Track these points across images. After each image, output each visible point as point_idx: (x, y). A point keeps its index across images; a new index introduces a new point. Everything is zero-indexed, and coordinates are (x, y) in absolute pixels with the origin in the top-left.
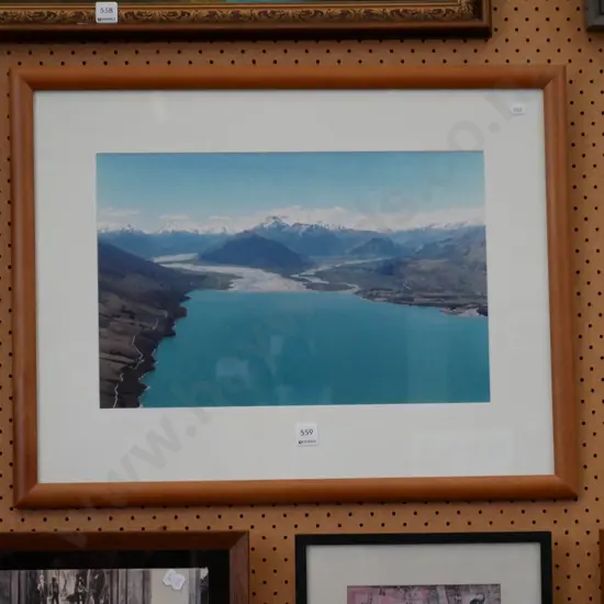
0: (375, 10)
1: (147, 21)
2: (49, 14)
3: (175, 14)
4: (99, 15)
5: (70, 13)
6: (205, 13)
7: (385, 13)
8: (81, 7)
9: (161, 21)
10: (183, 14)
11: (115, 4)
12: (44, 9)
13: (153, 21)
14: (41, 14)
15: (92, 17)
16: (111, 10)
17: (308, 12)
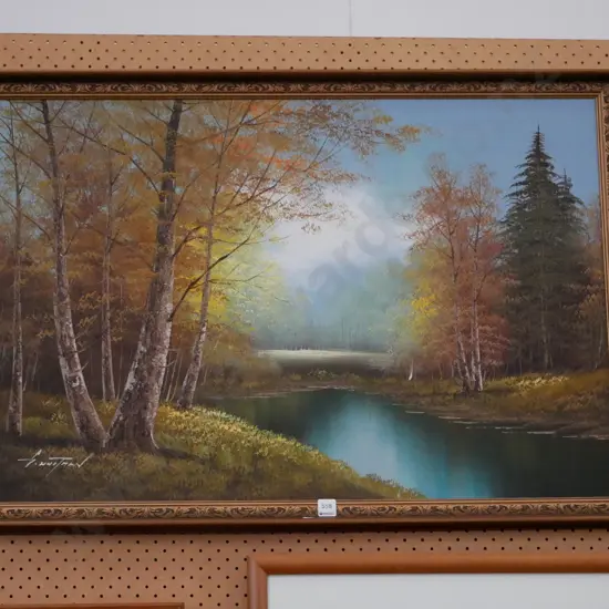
0: (552, 505)
1: (361, 515)
2: (280, 509)
3: (384, 509)
4: (320, 510)
5: (297, 508)
6: (408, 508)
7: (558, 509)
8: (305, 504)
9: (372, 515)
10: (391, 509)
11: (334, 500)
12: (275, 505)
13: (365, 515)
14: (273, 509)
15: (315, 513)
16: (330, 506)
17: (494, 507)
